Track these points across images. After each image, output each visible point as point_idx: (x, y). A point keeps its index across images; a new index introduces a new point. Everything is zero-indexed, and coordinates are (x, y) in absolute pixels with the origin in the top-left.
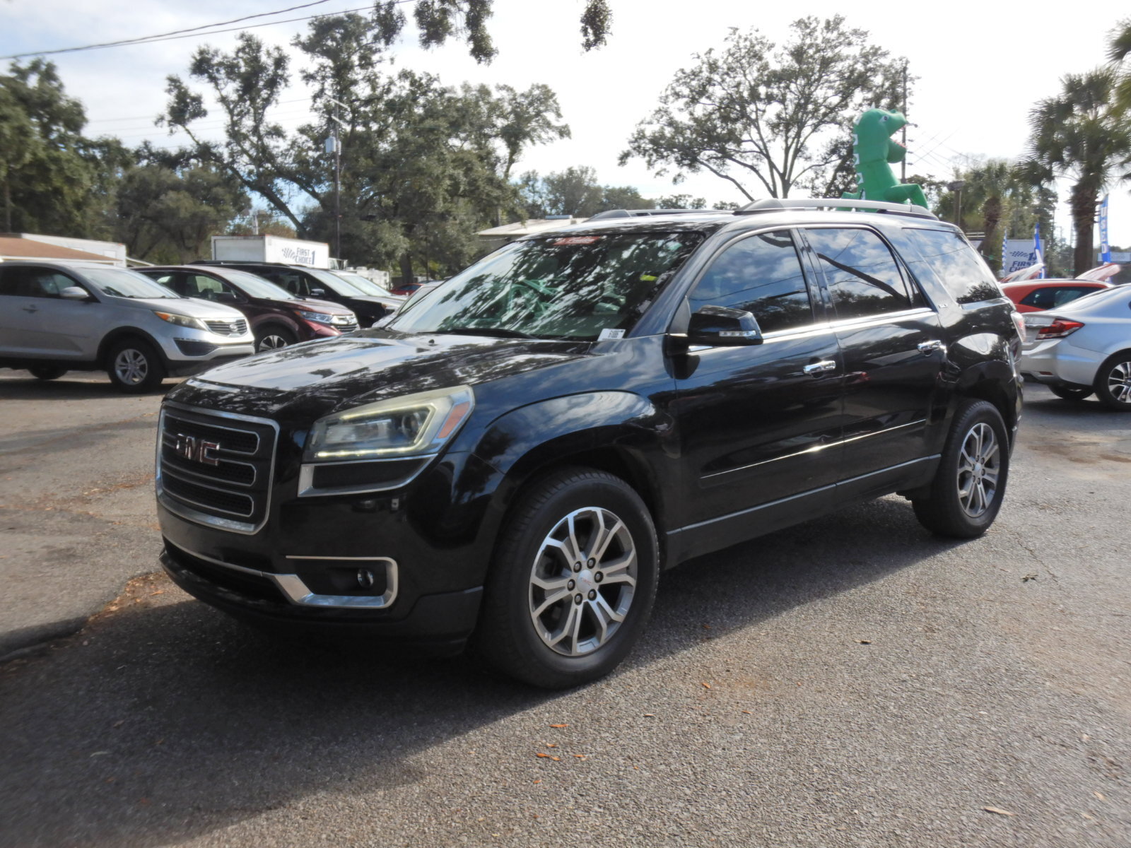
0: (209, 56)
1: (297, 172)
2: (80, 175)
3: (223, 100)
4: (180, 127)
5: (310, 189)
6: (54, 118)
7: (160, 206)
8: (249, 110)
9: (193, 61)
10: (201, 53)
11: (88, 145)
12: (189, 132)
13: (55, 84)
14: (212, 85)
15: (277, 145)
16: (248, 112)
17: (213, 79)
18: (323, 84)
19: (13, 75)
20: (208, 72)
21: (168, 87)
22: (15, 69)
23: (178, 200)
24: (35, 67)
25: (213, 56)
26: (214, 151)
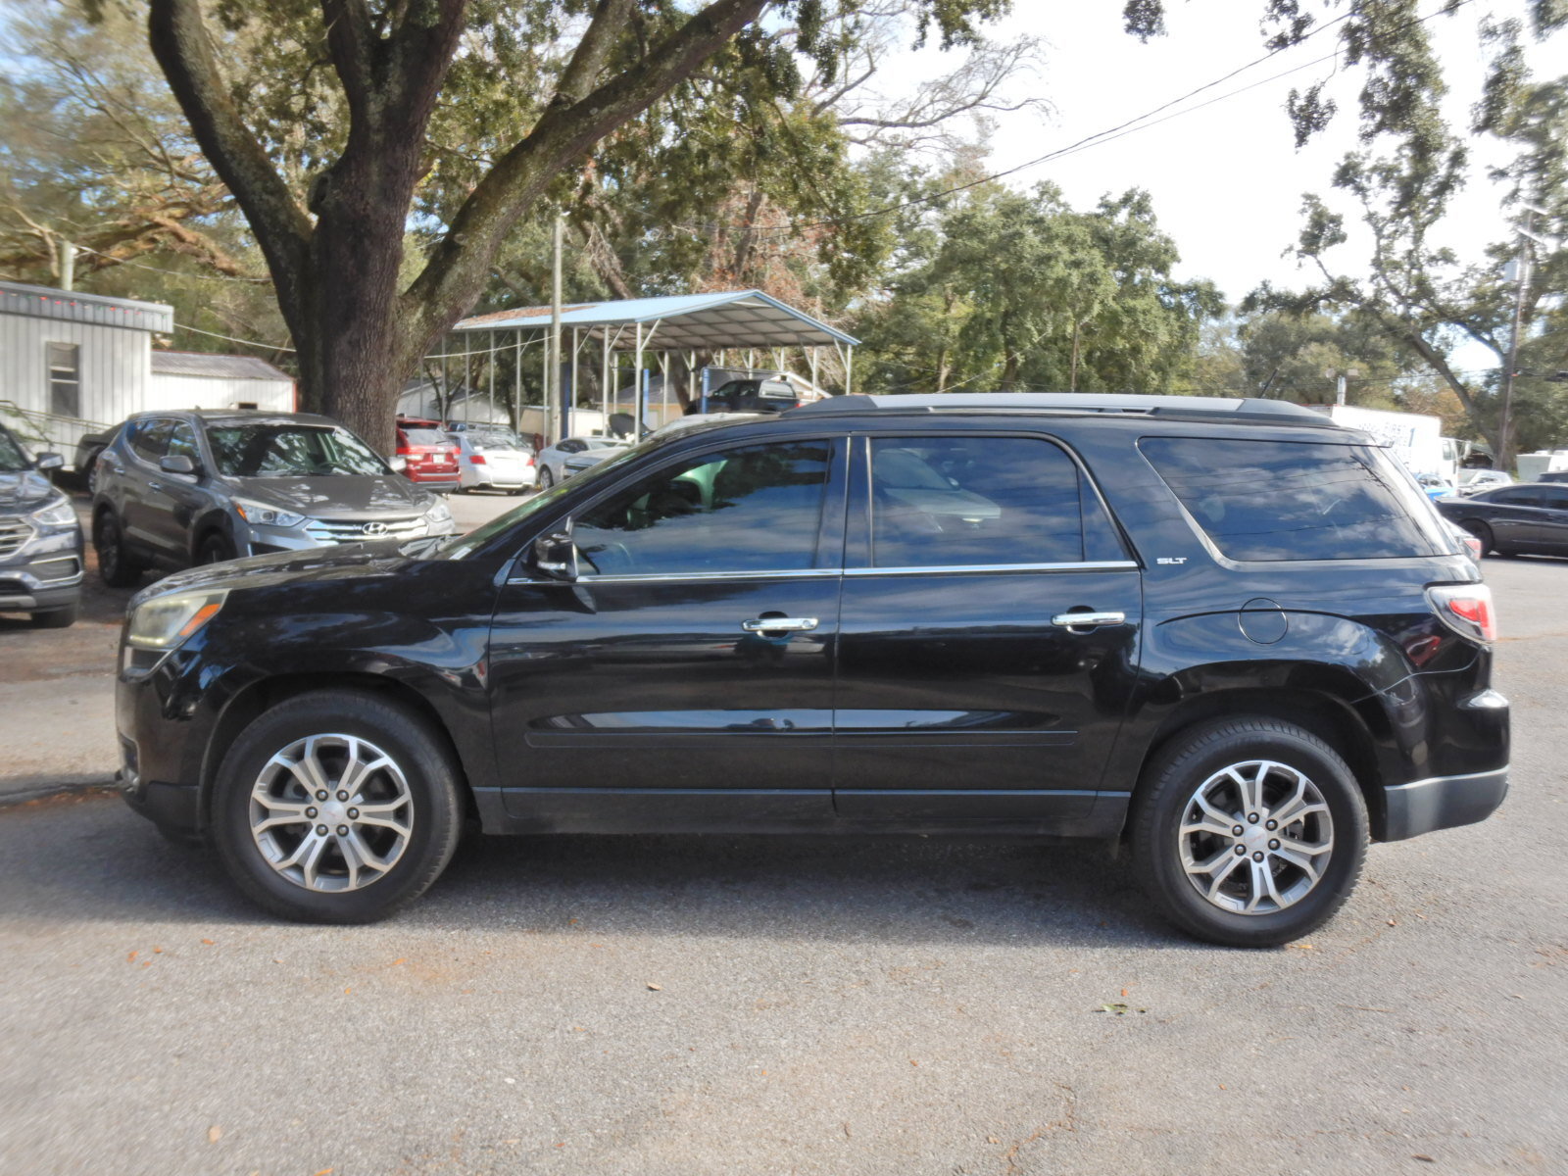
0: (1359, 160)
1: (1469, 312)
2: (1156, 328)
3: (1370, 217)
4: (1309, 258)
5: (1487, 337)
6: (1140, 260)
7: (1296, 363)
8: (1407, 228)
9: (1337, 168)
10: (1347, 157)
11: (1175, 291)
12: (1321, 266)
13: (1147, 218)
14: (1359, 197)
15: (1441, 276)
16: (1406, 231)
17: (1360, 190)
18: (1518, 181)
19: (1100, 211)
20: (1353, 182)
21: (1302, 207)
22: (1105, 205)
23: (1321, 354)
24: (1126, 200)
25: (1364, 159)
26: (1351, 287)
